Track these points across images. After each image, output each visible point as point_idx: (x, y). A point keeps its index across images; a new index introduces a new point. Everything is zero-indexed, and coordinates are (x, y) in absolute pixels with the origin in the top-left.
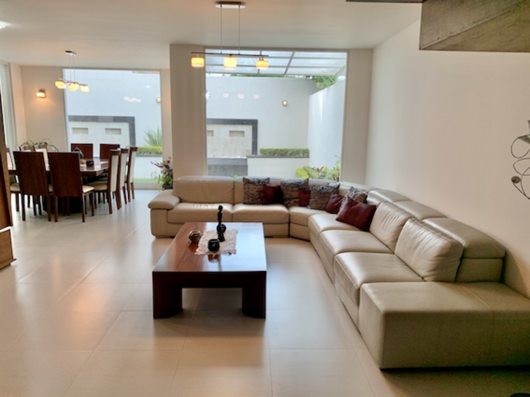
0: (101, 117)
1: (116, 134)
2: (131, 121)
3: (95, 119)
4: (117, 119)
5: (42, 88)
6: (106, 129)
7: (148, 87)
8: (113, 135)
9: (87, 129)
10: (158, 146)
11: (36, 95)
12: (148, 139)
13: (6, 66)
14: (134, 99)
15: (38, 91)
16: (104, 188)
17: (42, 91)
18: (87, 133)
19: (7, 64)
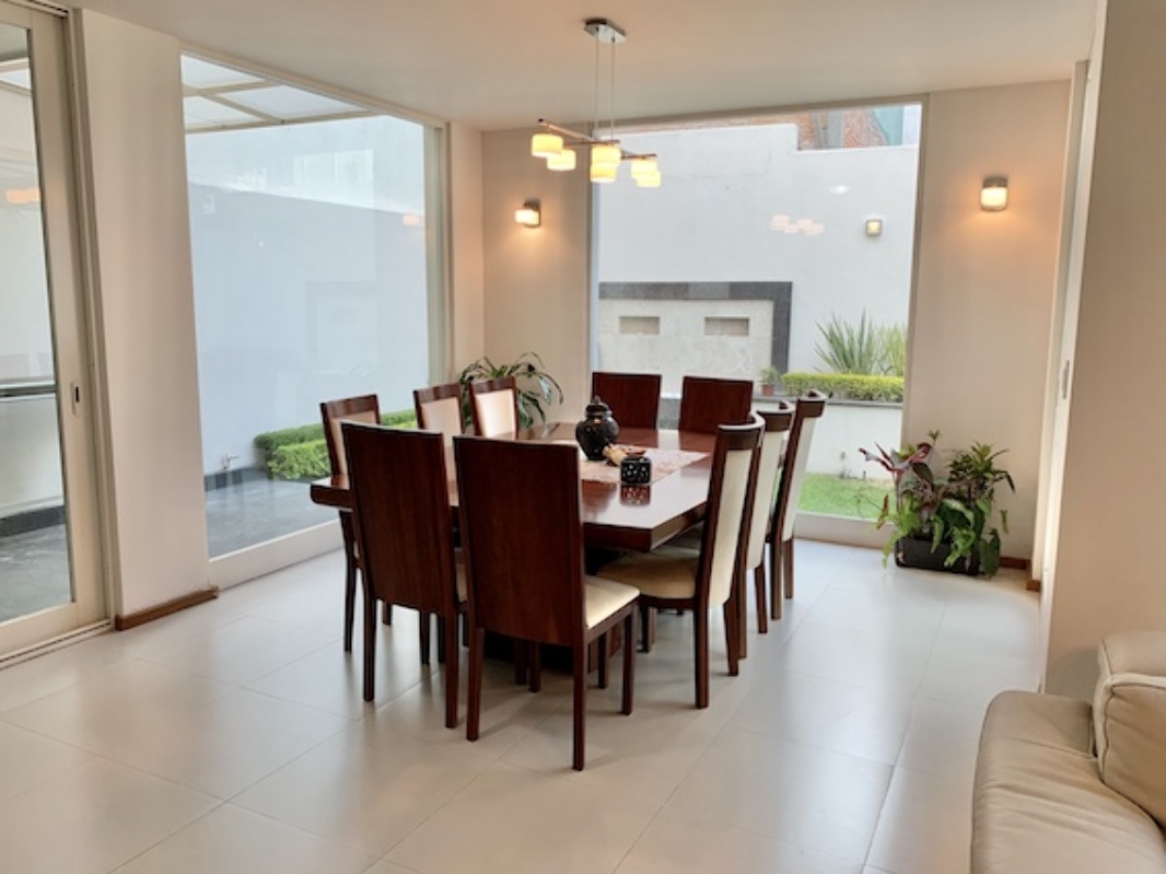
0: (696, 285)
1: (731, 334)
2: (779, 296)
3: (679, 292)
4: (739, 291)
5: (532, 195)
6: (708, 320)
7: (841, 189)
8: (725, 338)
9: (656, 320)
10: (857, 373)
11: (513, 216)
12: (827, 348)
13: (438, 130)
14: (805, 224)
15: (522, 203)
16: (682, 590)
17: (533, 205)
18: (657, 332)
19: (443, 126)
